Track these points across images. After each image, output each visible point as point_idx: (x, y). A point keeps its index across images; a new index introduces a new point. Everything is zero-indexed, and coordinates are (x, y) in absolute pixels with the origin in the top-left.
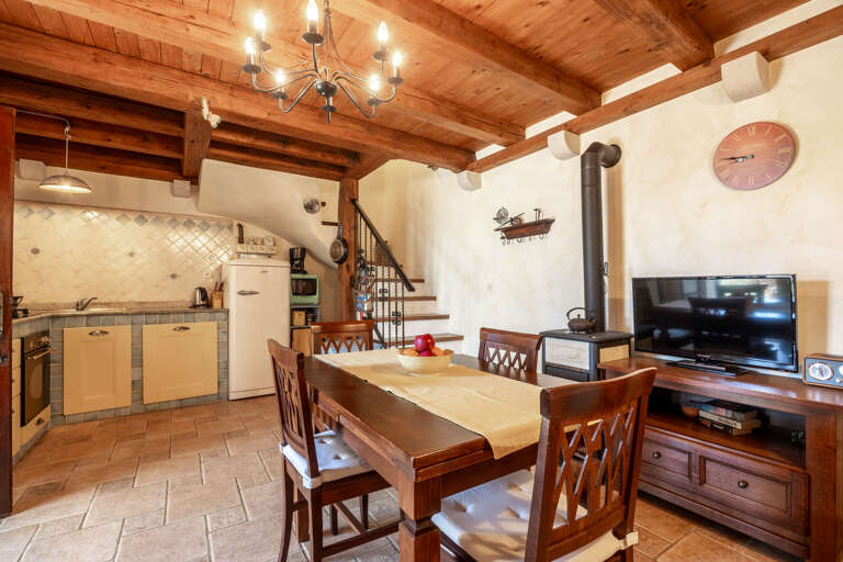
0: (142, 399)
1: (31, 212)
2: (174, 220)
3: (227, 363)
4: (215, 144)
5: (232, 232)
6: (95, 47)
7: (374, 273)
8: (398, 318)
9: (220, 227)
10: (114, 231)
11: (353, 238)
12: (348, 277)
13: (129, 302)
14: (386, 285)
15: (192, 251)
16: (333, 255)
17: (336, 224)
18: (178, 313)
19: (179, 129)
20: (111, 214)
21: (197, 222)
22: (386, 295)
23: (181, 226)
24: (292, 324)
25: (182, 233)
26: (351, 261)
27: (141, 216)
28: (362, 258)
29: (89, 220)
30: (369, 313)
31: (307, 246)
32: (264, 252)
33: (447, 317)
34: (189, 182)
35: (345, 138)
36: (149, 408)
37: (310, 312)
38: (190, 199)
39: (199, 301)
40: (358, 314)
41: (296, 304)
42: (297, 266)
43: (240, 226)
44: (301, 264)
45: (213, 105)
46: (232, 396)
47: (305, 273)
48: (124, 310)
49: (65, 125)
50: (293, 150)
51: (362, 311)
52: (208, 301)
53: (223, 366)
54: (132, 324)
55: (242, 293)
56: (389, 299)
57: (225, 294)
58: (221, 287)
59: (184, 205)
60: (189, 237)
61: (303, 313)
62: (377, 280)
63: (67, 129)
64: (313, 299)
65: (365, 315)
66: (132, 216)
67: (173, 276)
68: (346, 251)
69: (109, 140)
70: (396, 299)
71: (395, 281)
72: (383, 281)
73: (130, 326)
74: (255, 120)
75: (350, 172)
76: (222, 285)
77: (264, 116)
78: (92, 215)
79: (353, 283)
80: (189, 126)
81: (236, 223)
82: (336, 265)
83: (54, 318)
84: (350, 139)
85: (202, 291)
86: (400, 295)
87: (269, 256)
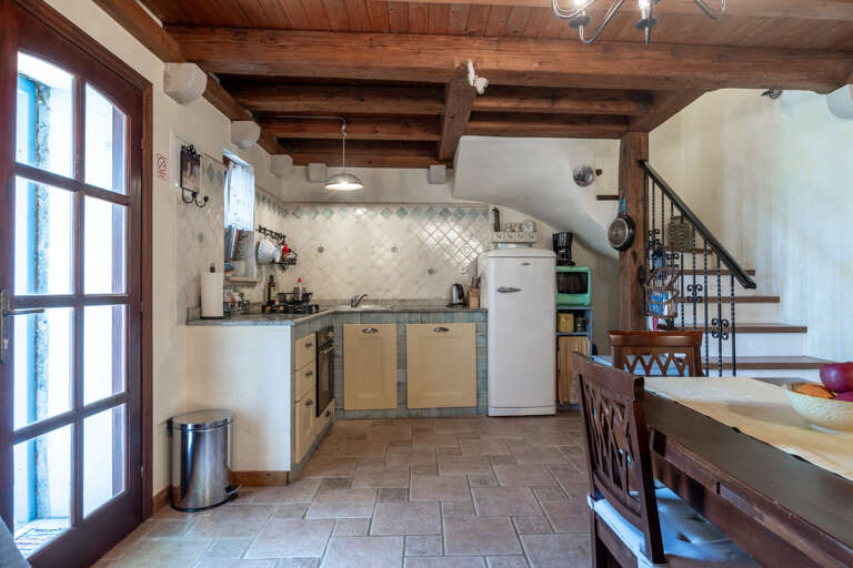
0: (406, 403)
1: (317, 213)
2: (431, 209)
3: (486, 372)
4: (477, 116)
5: (488, 219)
6: (371, 32)
7: (677, 262)
8: (723, 329)
9: (474, 214)
10: (379, 226)
11: (641, 215)
12: (635, 268)
13: (392, 300)
14: (700, 280)
15: (448, 243)
16: (613, 240)
17: (616, 198)
18: (438, 312)
19: (439, 106)
20: (376, 209)
21: (452, 210)
22: (701, 294)
23: (438, 215)
24: (557, 331)
25: (438, 224)
26: (639, 247)
27: (402, 209)
28: (655, 241)
29: (358, 217)
30: (670, 319)
31: (576, 230)
32: (523, 240)
33: (803, 330)
34: (444, 166)
35: (641, 73)
36: (413, 413)
37: (579, 314)
38: (445, 185)
39: (456, 300)
40: (650, 319)
41: (561, 304)
42: (563, 255)
43: (496, 211)
44: (568, 254)
45: (479, 67)
46: (492, 412)
47: (573, 264)
48: (388, 308)
49: (341, 123)
50: (564, 106)
51: (656, 316)
52: (465, 298)
53: (482, 375)
54: (398, 322)
55: (502, 291)
56: (706, 300)
57: (482, 290)
58: (477, 283)
59: (440, 192)
60: (445, 228)
61: (571, 316)
62: (682, 273)
63: (344, 127)
64: (584, 299)
65: (661, 321)
66: (394, 210)
67: (431, 272)
68: (632, 232)
69: (377, 132)
70: (720, 300)
71: (718, 273)
72: (694, 273)
73: (395, 325)
74: (523, 74)
75: (639, 123)
76: (479, 280)
77: (535, 66)
78: (360, 211)
79: (642, 277)
80: (451, 99)
81: (491, 207)
82: (616, 254)
83: (336, 313)
84: (648, 73)
85: (459, 287)
86: (726, 293)
87: (530, 245)
